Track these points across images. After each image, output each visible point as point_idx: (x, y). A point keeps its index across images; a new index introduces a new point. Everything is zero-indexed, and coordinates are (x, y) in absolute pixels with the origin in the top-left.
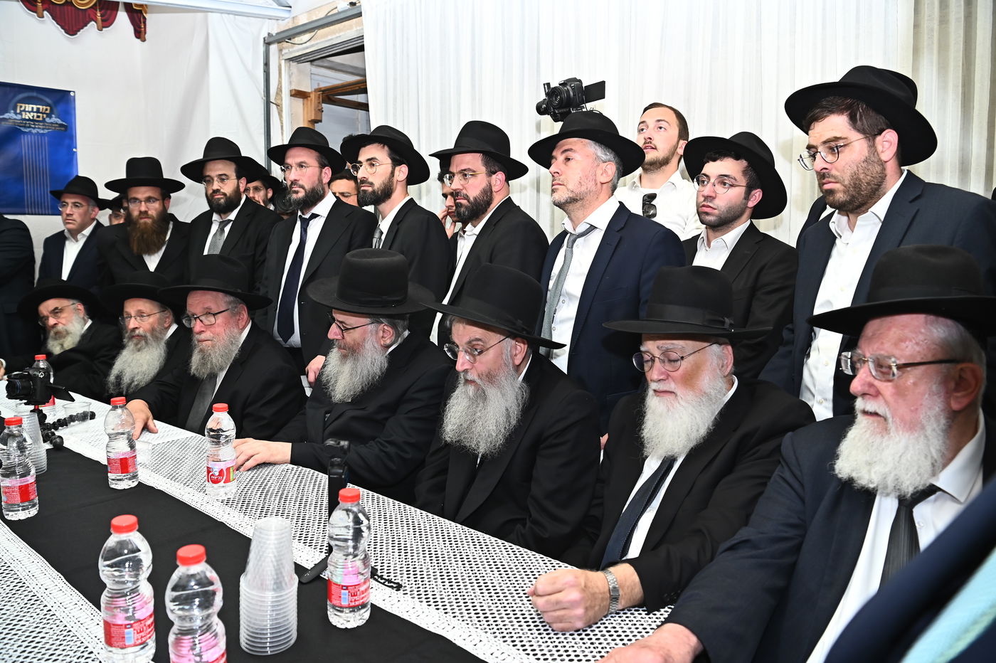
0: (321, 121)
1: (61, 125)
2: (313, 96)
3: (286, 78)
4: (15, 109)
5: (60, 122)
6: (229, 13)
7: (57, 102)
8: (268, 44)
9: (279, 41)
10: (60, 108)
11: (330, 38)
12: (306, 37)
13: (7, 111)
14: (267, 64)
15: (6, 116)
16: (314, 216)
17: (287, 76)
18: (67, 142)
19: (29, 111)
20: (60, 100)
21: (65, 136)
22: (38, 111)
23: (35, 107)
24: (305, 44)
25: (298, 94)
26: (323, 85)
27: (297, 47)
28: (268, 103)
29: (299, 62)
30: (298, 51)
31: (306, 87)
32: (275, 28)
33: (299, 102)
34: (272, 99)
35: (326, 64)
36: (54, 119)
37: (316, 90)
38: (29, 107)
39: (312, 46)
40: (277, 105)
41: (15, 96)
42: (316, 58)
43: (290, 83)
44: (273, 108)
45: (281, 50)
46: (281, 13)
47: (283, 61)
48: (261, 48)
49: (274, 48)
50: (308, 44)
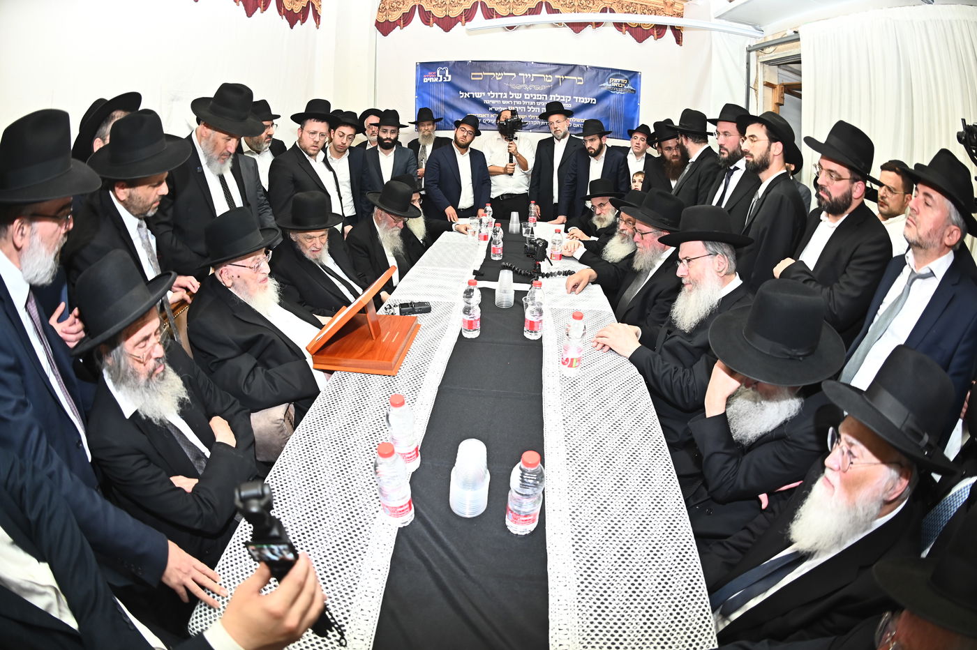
0: (783, 105)
1: (632, 90)
2: (778, 87)
3: (761, 74)
4: (609, 81)
5: (632, 88)
6: (724, 31)
7: (630, 78)
8: (749, 51)
9: (756, 50)
10: (633, 80)
11: (785, 51)
12: (772, 49)
13: (604, 82)
14: (748, 63)
15: (604, 85)
16: (737, 169)
17: (762, 72)
18: (635, 99)
19: (615, 82)
20: (633, 76)
21: (634, 95)
22: (620, 82)
23: (619, 80)
24: (772, 54)
25: (768, 85)
26: (786, 82)
27: (767, 55)
28: (748, 87)
29: (770, 65)
30: (768, 57)
31: (775, 81)
32: (753, 43)
33: (769, 90)
34: (752, 85)
35: (788, 69)
36: (629, 87)
37: (780, 85)
38: (616, 80)
39: (775, 55)
40: (756, 90)
41: (609, 74)
42: (781, 63)
43: (764, 77)
44: (752, 91)
45: (758, 56)
46: (758, 34)
47: (759, 63)
48: (745, 54)
49: (753, 54)
50: (773, 54)
